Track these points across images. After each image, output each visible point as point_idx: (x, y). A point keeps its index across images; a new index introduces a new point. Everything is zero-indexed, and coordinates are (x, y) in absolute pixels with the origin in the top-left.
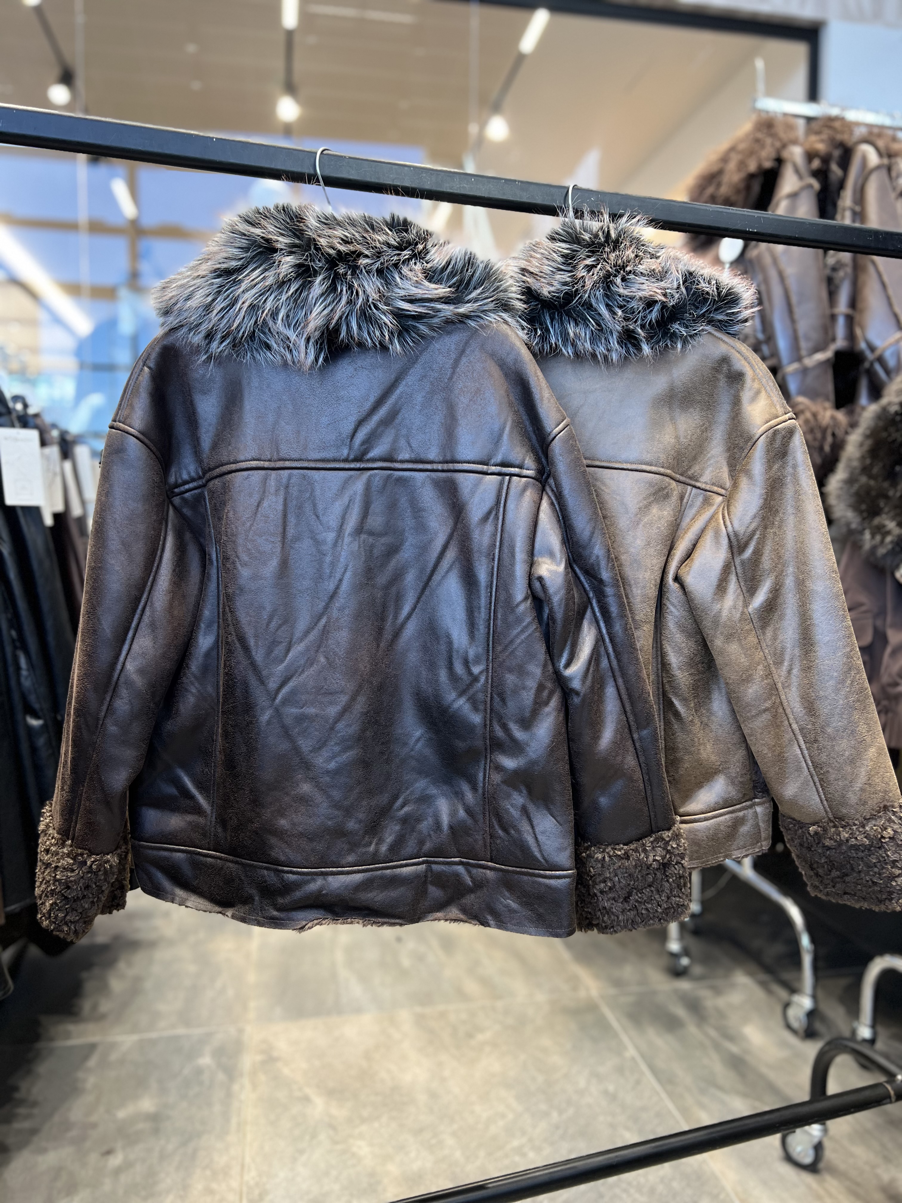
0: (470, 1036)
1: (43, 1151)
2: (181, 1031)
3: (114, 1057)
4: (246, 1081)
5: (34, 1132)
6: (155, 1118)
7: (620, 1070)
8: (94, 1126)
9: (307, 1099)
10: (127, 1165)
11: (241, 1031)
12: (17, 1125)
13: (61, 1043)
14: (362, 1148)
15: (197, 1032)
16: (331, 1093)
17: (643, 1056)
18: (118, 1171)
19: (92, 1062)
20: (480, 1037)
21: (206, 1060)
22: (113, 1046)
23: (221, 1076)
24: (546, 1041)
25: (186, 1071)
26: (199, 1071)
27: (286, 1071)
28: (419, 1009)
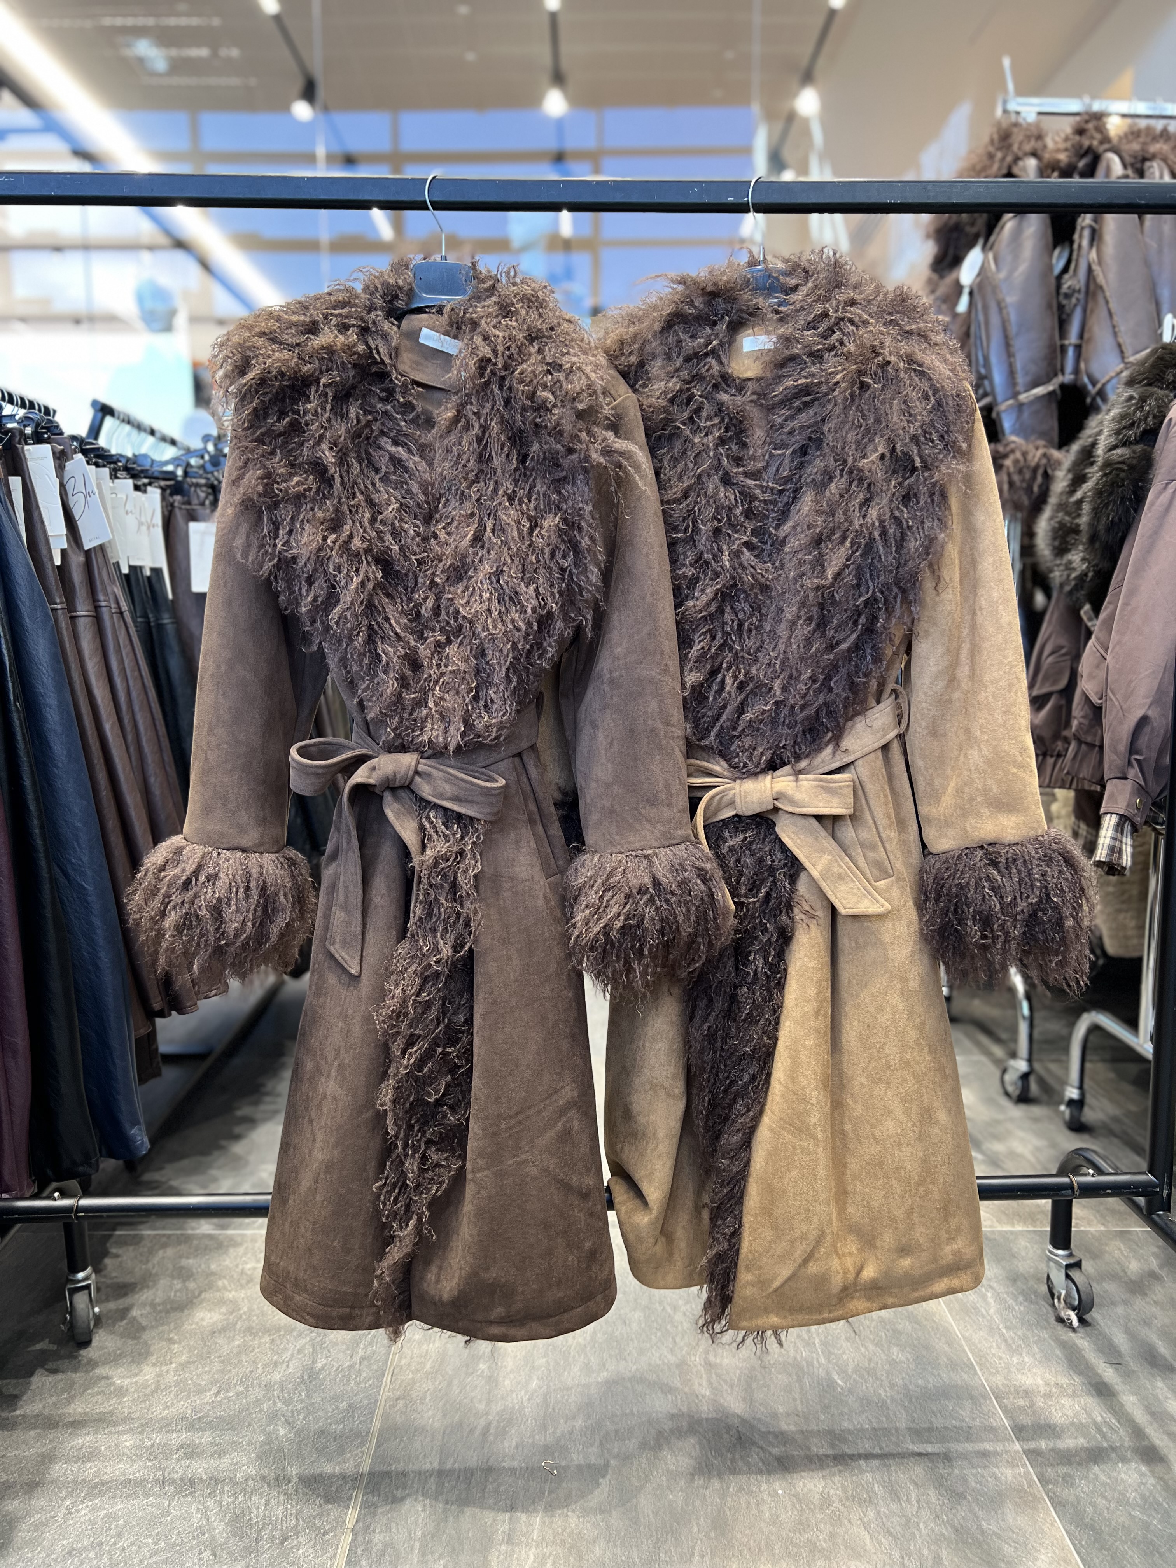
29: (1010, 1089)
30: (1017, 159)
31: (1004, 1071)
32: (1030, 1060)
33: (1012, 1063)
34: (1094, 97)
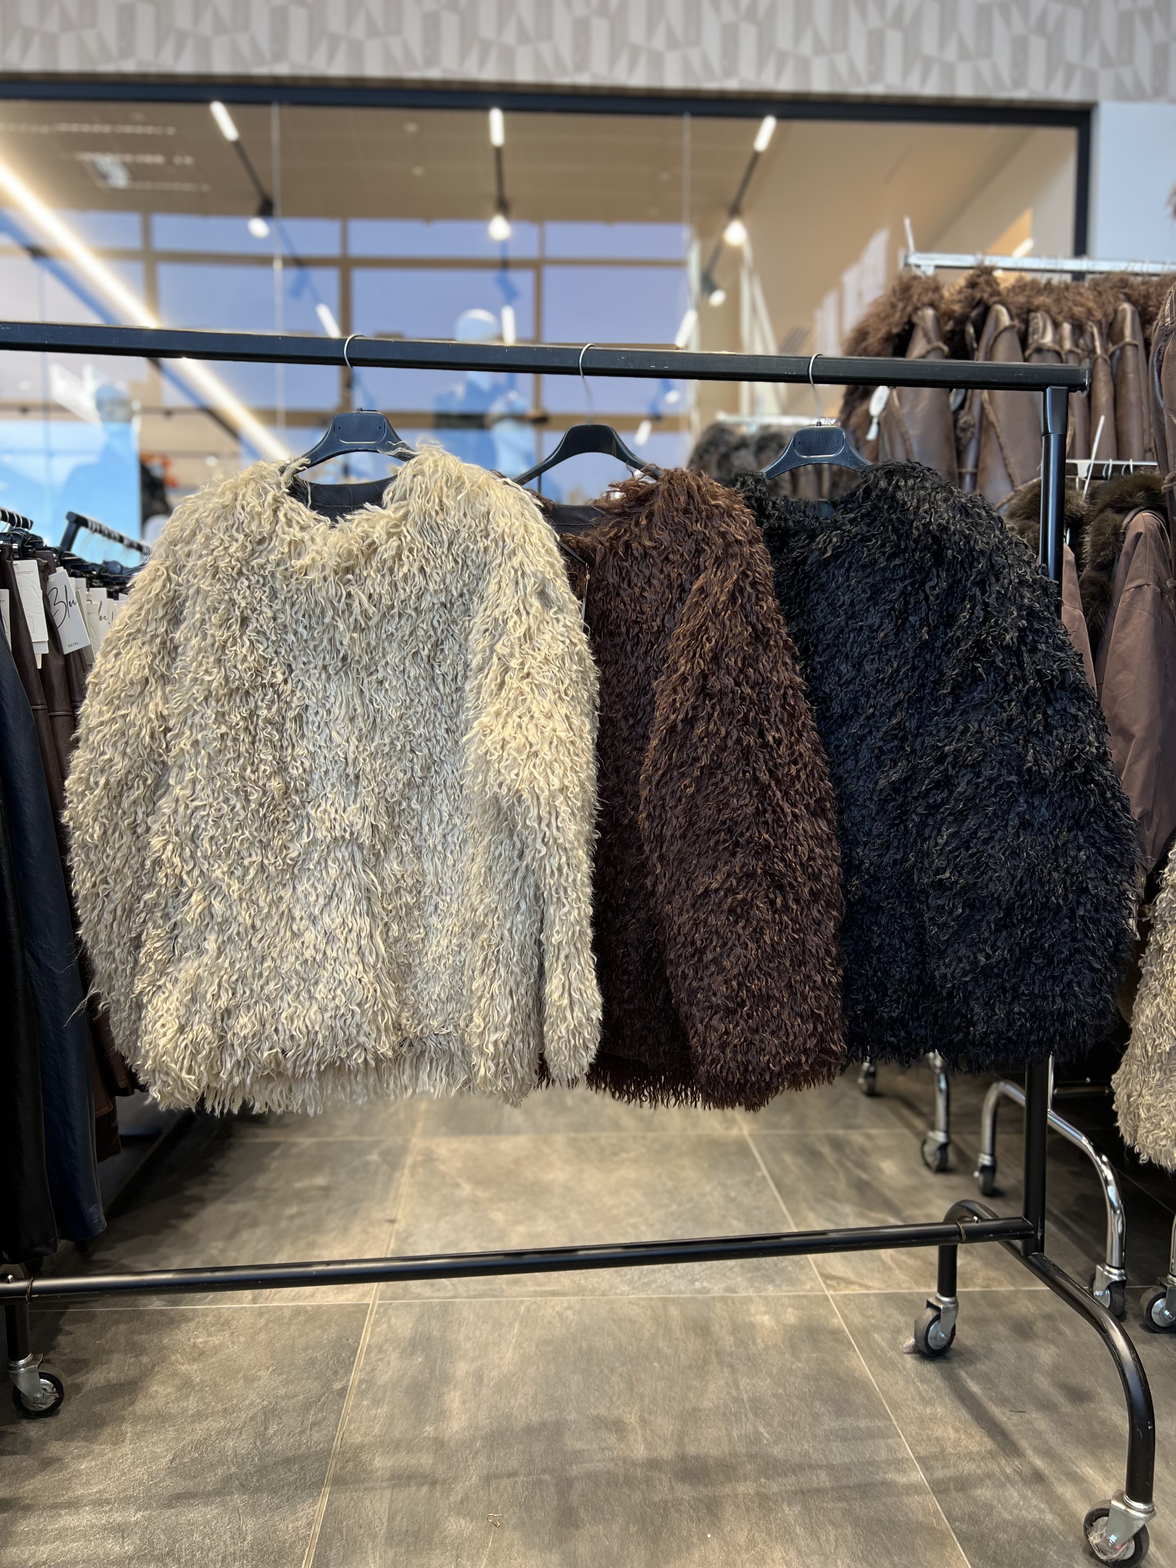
0: (615, 1154)
1: (234, 1202)
2: (354, 1138)
3: (294, 1151)
4: (406, 1172)
5: (225, 1191)
6: (326, 1191)
7: (747, 1184)
8: (275, 1190)
9: (457, 1185)
10: (300, 1214)
11: (407, 1141)
12: (212, 1187)
13: (249, 1141)
14: (499, 1216)
15: (367, 1139)
16: (478, 1182)
17: (773, 1176)
18: (292, 1218)
19: (277, 1153)
20: (624, 1155)
21: (374, 1157)
22: (294, 1144)
23: (385, 1168)
24: (686, 1162)
25: (356, 1163)
26: (367, 1164)
27: (442, 1167)
28: (573, 1135)
29: (930, 1159)
30: (916, 309)
32: (947, 1132)
33: (931, 1134)
34: (985, 254)
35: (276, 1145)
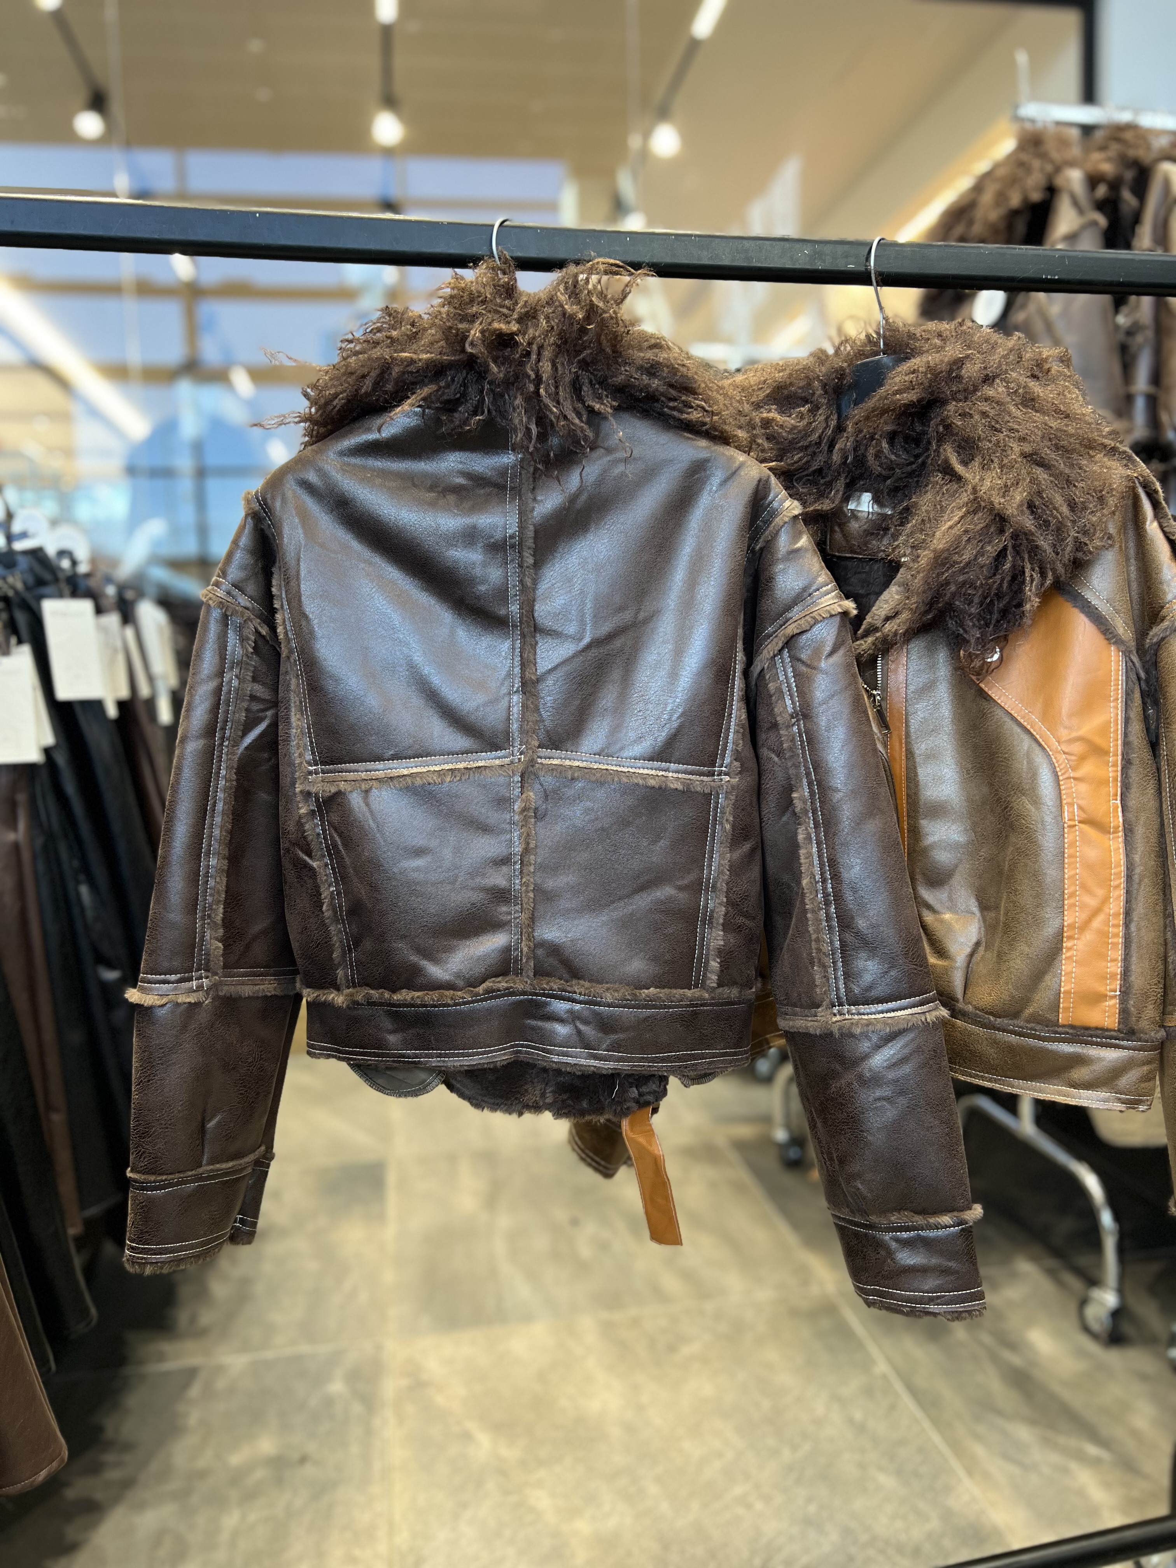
2: (304, 1348)
3: (221, 1384)
4: (389, 1413)
5: (128, 1484)
7: (868, 1392)
8: (202, 1475)
9: (467, 1437)
10: (245, 1528)
11: (380, 1348)
12: (106, 1476)
13: (153, 1368)
14: (542, 1500)
15: (323, 1349)
16: (496, 1427)
17: (898, 1372)
18: (234, 1537)
19: (195, 1391)
21: (337, 1387)
22: (220, 1369)
23: (357, 1408)
24: (771, 1355)
25: (313, 1402)
26: (329, 1402)
27: (440, 1400)
28: (603, 1315)
29: (1096, 1327)
30: (1058, 169)
31: (1084, 1302)
32: (1120, 1291)
33: (1097, 1294)
35: (192, 1373)
